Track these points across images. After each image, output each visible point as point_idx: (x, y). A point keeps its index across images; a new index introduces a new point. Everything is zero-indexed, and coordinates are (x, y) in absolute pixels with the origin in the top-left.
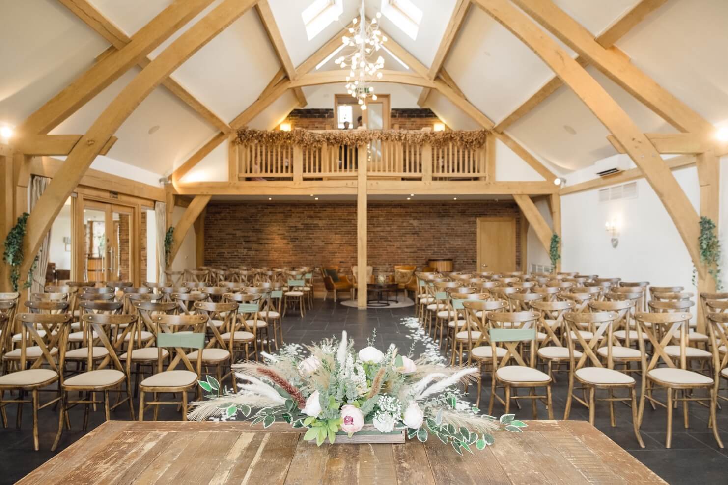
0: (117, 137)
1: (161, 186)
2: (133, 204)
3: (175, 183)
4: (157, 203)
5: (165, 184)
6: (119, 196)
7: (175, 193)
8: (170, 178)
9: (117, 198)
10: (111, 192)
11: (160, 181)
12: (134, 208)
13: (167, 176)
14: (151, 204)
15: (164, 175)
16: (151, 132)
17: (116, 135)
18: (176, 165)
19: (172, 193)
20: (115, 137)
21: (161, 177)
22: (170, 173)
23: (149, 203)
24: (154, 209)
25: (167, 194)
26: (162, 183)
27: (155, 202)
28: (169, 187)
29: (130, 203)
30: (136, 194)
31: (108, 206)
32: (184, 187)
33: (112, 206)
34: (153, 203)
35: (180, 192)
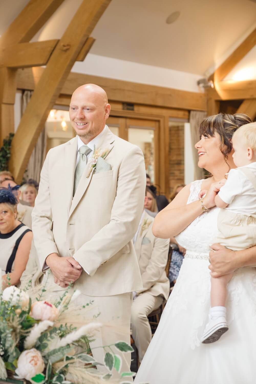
0: (94, 38)
1: (200, 90)
2: (157, 116)
3: (217, 85)
4: (192, 113)
5: (204, 87)
6: (136, 108)
7: (218, 99)
8: (212, 78)
9: (133, 110)
10: (123, 103)
11: (199, 83)
12: (159, 121)
13: (208, 75)
14: (184, 115)
15: (204, 75)
16: (169, 21)
17: (93, 35)
18: (219, 60)
19: (214, 98)
20: (92, 38)
21: (199, 77)
22: (211, 72)
23: (181, 113)
24: (189, 121)
25: (208, 100)
26: (201, 85)
27: (189, 111)
28: (210, 91)
29: (152, 115)
30: (160, 103)
31: (121, 121)
32: (229, 90)
33: (128, 121)
34: (187, 113)
35: (224, 96)
